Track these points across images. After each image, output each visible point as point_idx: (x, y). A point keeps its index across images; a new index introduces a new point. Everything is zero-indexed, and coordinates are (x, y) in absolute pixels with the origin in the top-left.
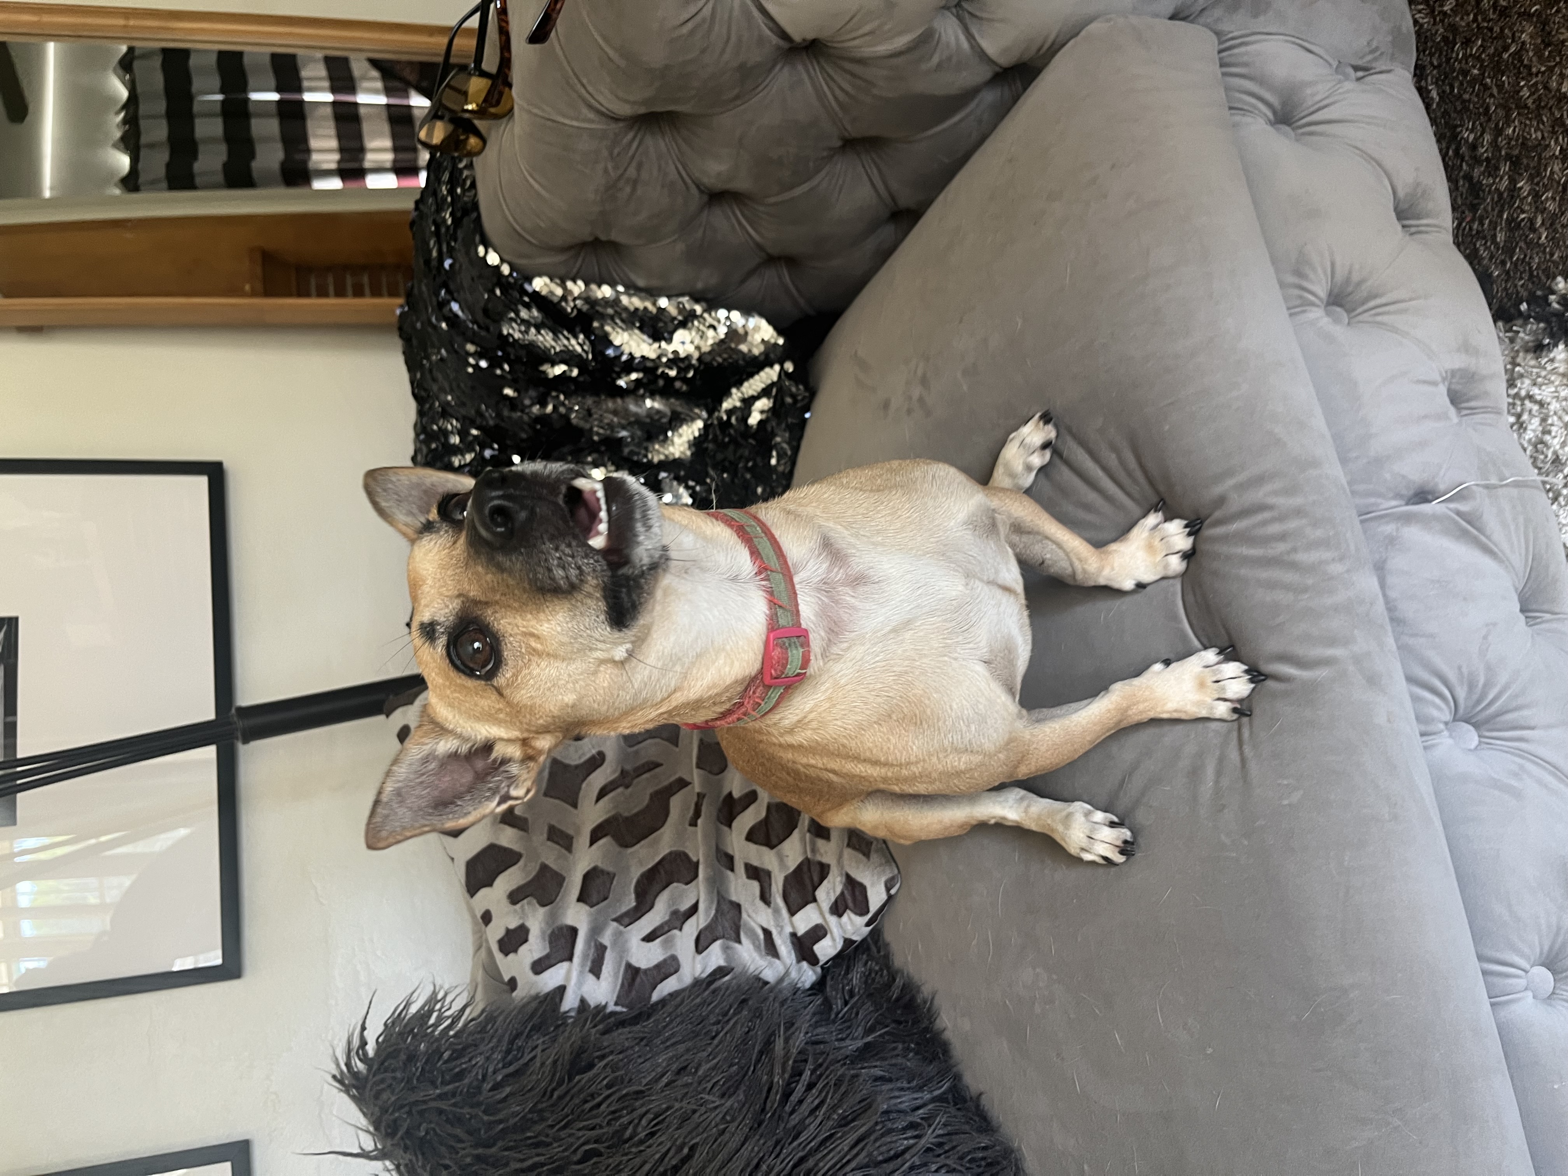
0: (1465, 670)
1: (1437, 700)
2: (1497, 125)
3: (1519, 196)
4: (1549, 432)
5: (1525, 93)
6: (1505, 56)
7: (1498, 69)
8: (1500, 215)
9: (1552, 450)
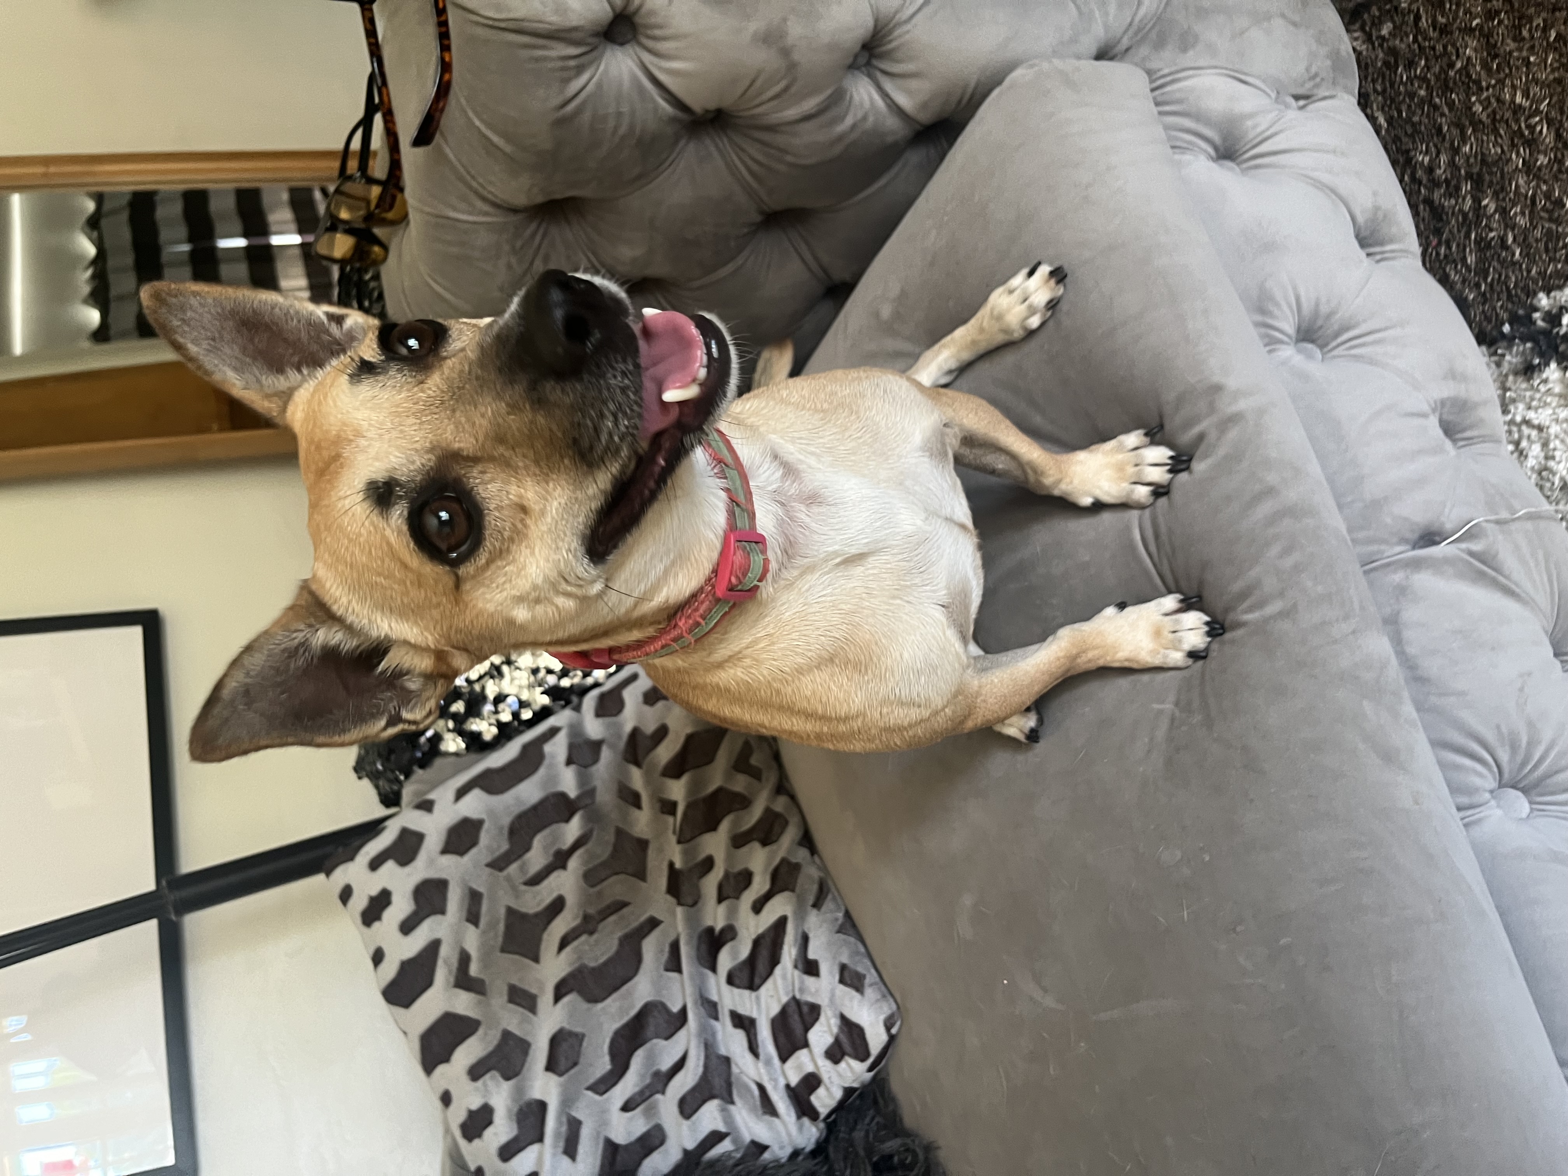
0: (1504, 730)
1: (1479, 767)
2: (1452, 143)
3: (1485, 214)
4: (1553, 458)
5: (1478, 108)
6: (1452, 73)
7: (1446, 88)
8: (1468, 236)
9: (1558, 476)
